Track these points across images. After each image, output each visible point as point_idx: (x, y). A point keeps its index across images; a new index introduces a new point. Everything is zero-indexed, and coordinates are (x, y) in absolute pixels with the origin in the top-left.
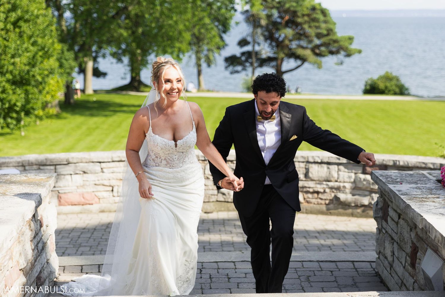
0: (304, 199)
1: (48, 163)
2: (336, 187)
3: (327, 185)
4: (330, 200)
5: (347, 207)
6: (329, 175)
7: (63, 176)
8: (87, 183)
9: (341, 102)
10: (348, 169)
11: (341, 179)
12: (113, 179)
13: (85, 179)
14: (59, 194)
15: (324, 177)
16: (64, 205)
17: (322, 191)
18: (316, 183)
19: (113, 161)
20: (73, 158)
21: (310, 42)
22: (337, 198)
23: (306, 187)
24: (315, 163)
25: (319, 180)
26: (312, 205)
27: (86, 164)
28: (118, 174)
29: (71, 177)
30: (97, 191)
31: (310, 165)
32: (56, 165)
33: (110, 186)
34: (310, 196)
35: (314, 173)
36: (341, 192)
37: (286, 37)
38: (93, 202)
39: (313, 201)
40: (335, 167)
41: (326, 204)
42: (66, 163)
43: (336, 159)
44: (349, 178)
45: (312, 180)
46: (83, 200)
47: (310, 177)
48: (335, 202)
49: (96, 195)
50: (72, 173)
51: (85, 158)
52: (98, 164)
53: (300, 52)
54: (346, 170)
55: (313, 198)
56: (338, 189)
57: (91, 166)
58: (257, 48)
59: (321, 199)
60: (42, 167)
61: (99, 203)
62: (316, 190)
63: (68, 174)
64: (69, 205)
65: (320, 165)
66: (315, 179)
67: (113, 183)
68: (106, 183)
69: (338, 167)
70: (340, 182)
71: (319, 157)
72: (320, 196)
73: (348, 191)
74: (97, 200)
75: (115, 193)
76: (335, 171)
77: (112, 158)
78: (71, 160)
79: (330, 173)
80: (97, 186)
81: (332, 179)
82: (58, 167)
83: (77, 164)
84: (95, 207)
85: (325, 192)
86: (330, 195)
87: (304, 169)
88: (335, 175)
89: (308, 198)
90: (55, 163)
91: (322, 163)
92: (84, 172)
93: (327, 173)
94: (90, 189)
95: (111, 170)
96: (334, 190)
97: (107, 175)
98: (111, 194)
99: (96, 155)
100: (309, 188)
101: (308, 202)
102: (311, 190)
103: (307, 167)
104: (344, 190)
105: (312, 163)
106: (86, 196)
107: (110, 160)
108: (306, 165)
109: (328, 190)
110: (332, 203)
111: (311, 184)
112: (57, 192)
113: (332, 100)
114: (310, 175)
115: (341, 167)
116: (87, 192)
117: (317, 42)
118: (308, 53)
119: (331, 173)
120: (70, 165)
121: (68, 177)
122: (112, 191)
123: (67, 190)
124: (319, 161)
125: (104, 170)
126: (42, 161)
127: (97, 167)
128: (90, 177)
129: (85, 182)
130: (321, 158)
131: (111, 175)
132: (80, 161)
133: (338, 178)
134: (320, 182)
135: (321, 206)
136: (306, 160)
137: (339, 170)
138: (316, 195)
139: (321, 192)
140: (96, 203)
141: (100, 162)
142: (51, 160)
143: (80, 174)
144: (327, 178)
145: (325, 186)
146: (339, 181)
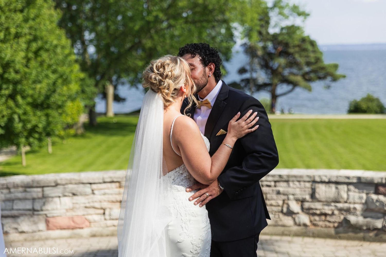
0: (311, 221)
1: (35, 185)
2: (345, 208)
3: (336, 206)
4: (339, 223)
5: (358, 230)
6: (337, 196)
7: (50, 199)
8: (77, 206)
9: (329, 121)
10: (359, 189)
11: (351, 200)
12: (105, 201)
13: (74, 201)
14: (48, 218)
15: (332, 198)
16: (52, 229)
17: (330, 212)
18: (324, 204)
19: (105, 182)
20: (61, 179)
21: (300, 69)
22: (346, 221)
23: (312, 209)
24: (322, 182)
25: (326, 201)
26: (319, 228)
27: (75, 186)
28: (110, 196)
29: (60, 200)
30: (88, 214)
31: (317, 185)
32: (43, 187)
33: (102, 208)
34: (317, 218)
35: (321, 193)
36: (351, 213)
37: (280, 66)
38: (84, 226)
39: (321, 223)
40: (344, 187)
41: (334, 227)
42: (53, 184)
43: (345, 178)
44: (360, 199)
45: (319, 201)
46: (73, 224)
47: (317, 198)
48: (344, 225)
49: (86, 219)
50: (61, 195)
51: (74, 179)
52: (89, 185)
53: (292, 78)
54: (357, 190)
55: (320, 221)
56: (348, 211)
57: (81, 188)
58: (255, 75)
59: (329, 222)
60: (28, 190)
61: (90, 226)
62: (323, 211)
63: (56, 197)
64: (57, 229)
65: (327, 185)
66: (323, 200)
67: (105, 205)
68: (97, 205)
69: (348, 188)
70: (350, 203)
71: (326, 176)
72: (328, 218)
73: (358, 213)
74: (87, 223)
75: (107, 217)
76: (345, 191)
77: (103, 179)
78: (59, 182)
79: (338, 194)
80: (87, 209)
81: (341, 200)
82: (45, 189)
83: (66, 186)
84: (86, 232)
85: (333, 214)
86: (339, 218)
87: (310, 190)
88: (345, 196)
89: (314, 220)
90: (42, 185)
91: (329, 182)
92: (74, 194)
93: (335, 193)
94: (80, 213)
95: (102, 192)
96: (343, 212)
97: (98, 197)
98: (102, 217)
99: (86, 176)
100: (316, 209)
101: (315, 225)
102: (318, 212)
103: (313, 187)
104: (355, 213)
105: (318, 182)
106: (76, 219)
107: (101, 181)
108: (312, 185)
109: (336, 212)
110: (342, 226)
111: (318, 205)
112: (45, 216)
113: (320, 120)
114: (317, 196)
115: (352, 187)
116: (78, 216)
117: (306, 69)
118: (299, 79)
119: (340, 194)
120: (59, 187)
121: (57, 200)
122: (104, 214)
123: (55, 213)
124: (327, 180)
125: (96, 192)
126: (28, 183)
127: (88, 189)
128: (80, 200)
129: (74, 205)
130: (329, 177)
131: (103, 197)
132: (69, 182)
133: (348, 199)
134: (327, 203)
135: (329, 229)
136: (312, 179)
137: (349, 190)
138: (323, 218)
139: (328, 215)
140: (87, 227)
141: (91, 184)
142: (38, 182)
143: (69, 196)
144: (335, 198)
145: (333, 208)
146: (348, 201)
